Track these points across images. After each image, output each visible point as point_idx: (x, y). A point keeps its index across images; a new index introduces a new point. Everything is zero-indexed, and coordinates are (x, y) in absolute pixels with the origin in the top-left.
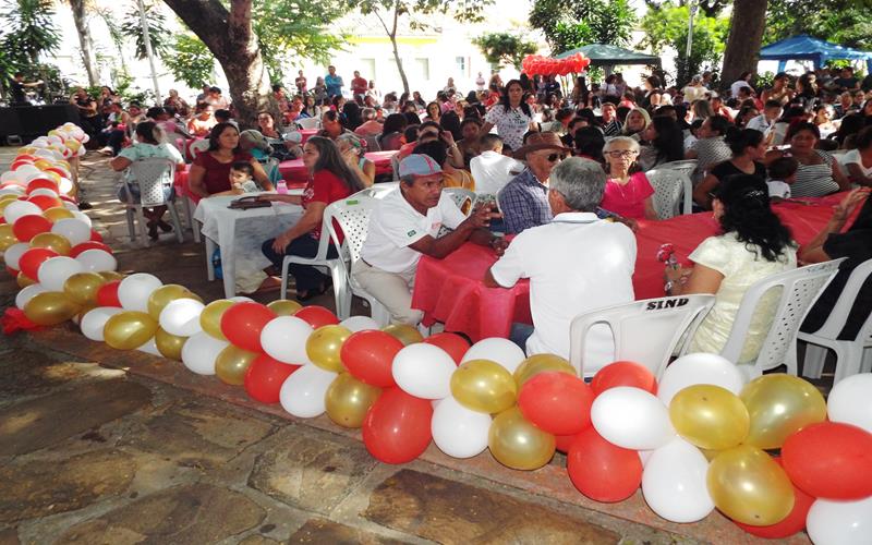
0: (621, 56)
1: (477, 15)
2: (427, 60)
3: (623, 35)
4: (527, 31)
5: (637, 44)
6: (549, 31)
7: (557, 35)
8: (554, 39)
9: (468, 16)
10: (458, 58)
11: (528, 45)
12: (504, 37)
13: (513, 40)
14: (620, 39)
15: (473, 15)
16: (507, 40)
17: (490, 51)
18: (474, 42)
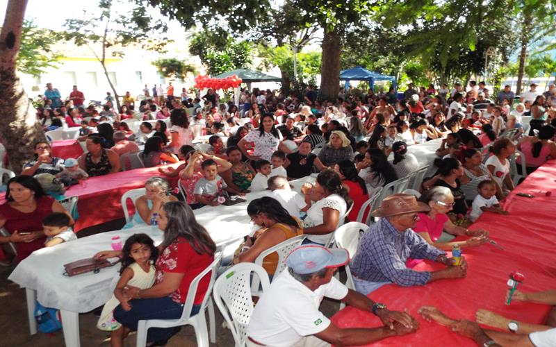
0: (260, 77)
1: (163, 50)
2: (115, 73)
3: (250, 62)
4: (188, 57)
5: (257, 66)
6: (203, 58)
7: (209, 61)
8: (207, 63)
9: (157, 50)
10: (137, 72)
11: (189, 66)
12: (173, 61)
13: (180, 63)
14: (248, 64)
15: (161, 49)
16: (176, 63)
17: (164, 70)
18: (153, 64)
